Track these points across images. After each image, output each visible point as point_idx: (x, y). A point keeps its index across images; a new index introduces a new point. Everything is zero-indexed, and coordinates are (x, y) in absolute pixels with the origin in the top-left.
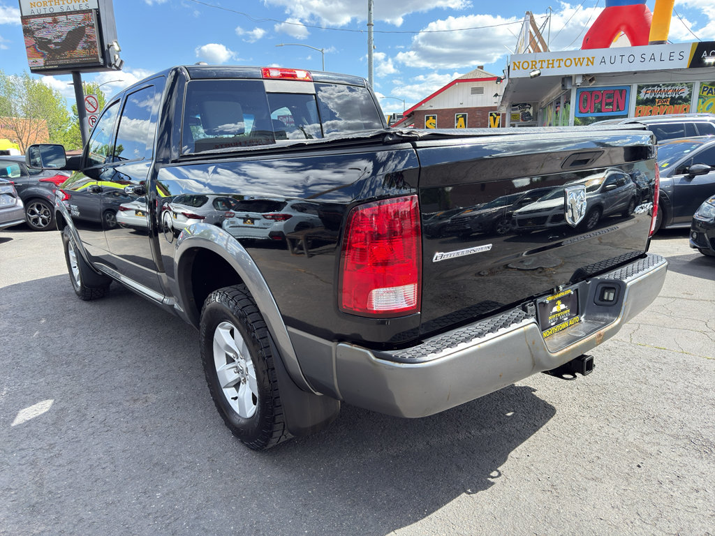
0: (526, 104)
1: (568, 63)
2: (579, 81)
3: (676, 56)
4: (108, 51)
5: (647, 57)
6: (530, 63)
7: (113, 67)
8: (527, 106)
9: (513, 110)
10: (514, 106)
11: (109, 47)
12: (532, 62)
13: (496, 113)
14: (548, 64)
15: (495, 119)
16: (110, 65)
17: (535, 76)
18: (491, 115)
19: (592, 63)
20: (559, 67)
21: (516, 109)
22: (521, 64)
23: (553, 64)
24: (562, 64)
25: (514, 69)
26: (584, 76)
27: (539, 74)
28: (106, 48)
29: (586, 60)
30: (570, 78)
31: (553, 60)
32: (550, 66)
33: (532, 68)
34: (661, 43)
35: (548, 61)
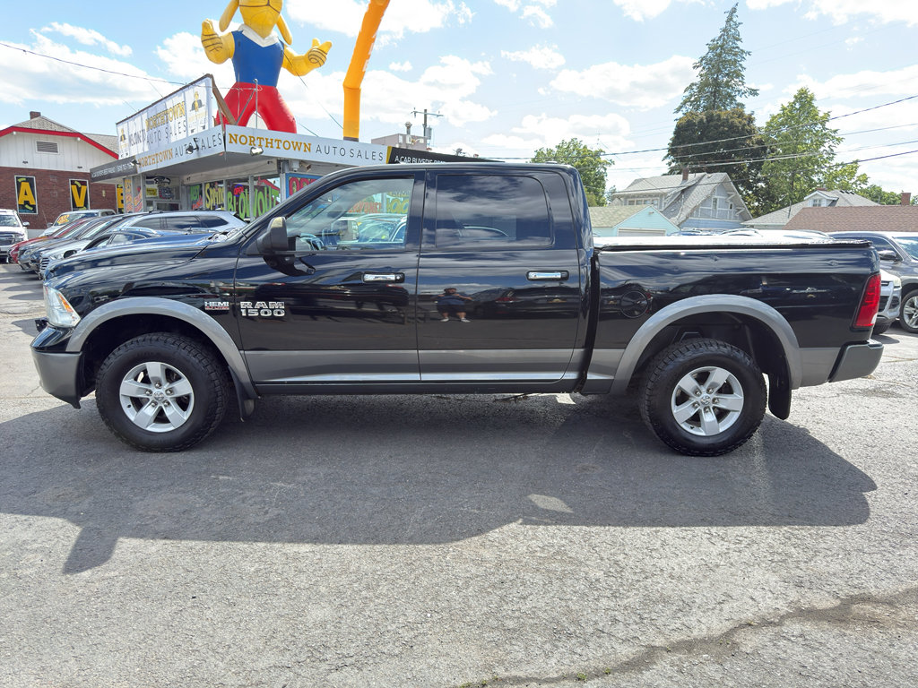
0: (164, 178)
1: (287, 145)
2: (296, 166)
3: (377, 157)
5: (348, 153)
6: (249, 139)
8: (166, 180)
9: (148, 183)
10: (148, 178)
12: (250, 137)
13: (80, 182)
14: (267, 143)
15: (79, 190)
17: (256, 154)
18: (73, 183)
19: (309, 150)
20: (278, 148)
21: (152, 183)
22: (238, 138)
23: (271, 143)
24: (281, 145)
25: (231, 142)
26: (302, 162)
27: (261, 153)
29: (303, 145)
30: (287, 161)
31: (272, 140)
32: (269, 145)
33: (250, 144)
34: (356, 140)
35: (267, 139)
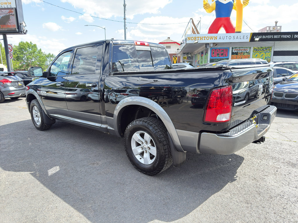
0: (189, 53)
1: (208, 38)
2: (212, 45)
3: (245, 37)
4: (20, 26)
5: (236, 37)
6: (194, 38)
7: (23, 33)
8: (189, 54)
9: (184, 55)
10: (184, 54)
11: (21, 24)
12: (195, 37)
13: (176, 56)
14: (201, 38)
16: (21, 32)
17: (196, 43)
18: (174, 57)
19: (216, 39)
20: (205, 40)
21: (185, 55)
22: (191, 38)
23: (202, 38)
24: (206, 38)
25: (188, 40)
26: (214, 43)
27: (198, 42)
28: (19, 25)
29: (214, 37)
30: (208, 44)
31: (202, 37)
33: (195, 40)
34: (240, 32)
35: (201, 37)
